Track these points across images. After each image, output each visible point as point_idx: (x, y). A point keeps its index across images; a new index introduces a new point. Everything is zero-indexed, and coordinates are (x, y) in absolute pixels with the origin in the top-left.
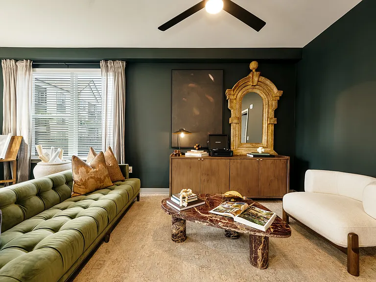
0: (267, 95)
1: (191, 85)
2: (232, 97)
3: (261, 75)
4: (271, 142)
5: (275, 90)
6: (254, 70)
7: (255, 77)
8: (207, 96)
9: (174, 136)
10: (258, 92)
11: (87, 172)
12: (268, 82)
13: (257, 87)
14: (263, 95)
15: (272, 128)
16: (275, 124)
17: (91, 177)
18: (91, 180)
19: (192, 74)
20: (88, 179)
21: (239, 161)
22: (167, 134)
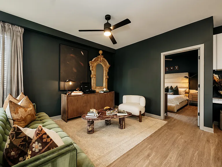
0: (105, 66)
1: (72, 55)
2: (92, 65)
3: (104, 57)
4: (107, 85)
5: (108, 64)
6: (101, 54)
7: (101, 58)
8: (80, 63)
9: (62, 84)
10: (102, 64)
11: (26, 111)
12: (106, 60)
13: (102, 62)
14: (104, 66)
15: (107, 80)
16: (108, 78)
17: (29, 114)
18: (29, 116)
19: (73, 49)
20: (27, 116)
21: (98, 95)
22: (57, 83)
